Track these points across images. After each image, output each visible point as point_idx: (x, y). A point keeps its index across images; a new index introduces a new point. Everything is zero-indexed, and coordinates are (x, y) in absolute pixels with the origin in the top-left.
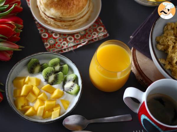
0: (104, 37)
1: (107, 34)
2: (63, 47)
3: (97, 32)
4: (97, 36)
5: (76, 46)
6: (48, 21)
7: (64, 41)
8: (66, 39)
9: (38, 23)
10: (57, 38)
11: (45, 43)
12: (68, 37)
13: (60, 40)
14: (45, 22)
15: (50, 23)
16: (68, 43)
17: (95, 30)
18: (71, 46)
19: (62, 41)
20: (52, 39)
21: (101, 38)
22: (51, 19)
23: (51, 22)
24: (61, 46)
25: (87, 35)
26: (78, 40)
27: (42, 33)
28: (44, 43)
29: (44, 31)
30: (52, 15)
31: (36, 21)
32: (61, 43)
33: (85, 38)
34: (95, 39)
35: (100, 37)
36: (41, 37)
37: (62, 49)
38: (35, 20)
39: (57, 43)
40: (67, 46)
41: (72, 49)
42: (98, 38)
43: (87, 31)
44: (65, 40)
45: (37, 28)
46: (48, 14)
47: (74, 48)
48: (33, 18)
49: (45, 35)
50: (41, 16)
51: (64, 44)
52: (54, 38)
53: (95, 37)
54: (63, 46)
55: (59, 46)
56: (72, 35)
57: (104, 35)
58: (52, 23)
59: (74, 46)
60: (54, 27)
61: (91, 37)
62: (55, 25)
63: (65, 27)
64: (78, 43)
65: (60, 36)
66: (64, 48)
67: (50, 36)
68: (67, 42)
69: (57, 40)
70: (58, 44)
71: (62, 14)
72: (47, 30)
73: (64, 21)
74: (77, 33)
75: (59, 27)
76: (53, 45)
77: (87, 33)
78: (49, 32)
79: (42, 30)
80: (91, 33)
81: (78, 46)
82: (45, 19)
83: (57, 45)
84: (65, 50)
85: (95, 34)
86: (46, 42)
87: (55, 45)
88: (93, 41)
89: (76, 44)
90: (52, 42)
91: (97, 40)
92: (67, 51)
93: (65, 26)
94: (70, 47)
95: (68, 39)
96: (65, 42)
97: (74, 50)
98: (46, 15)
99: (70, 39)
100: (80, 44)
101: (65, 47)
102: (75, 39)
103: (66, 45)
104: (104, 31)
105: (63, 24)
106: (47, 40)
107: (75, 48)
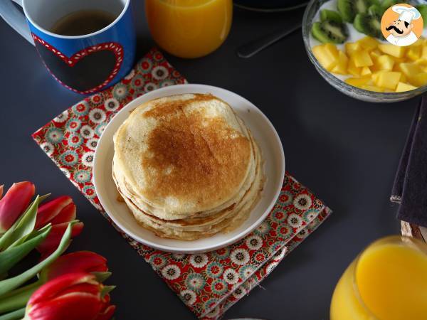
0: (321, 219)
1: (324, 211)
2: (230, 286)
3: (299, 212)
4: (304, 224)
5: (262, 270)
6: (165, 230)
7: (225, 269)
8: (228, 260)
9: (140, 244)
10: (204, 268)
11: (183, 293)
12: (230, 253)
13: (214, 270)
14: (158, 234)
15: (173, 234)
16: (240, 270)
17: (291, 209)
18: (250, 275)
19: (221, 270)
20: (194, 273)
21: (314, 226)
22: (174, 225)
23: (172, 230)
24: (225, 286)
25: (277, 230)
26: (262, 253)
27: (162, 269)
28: (179, 293)
29: (164, 262)
30: (175, 213)
31: (133, 240)
32: (221, 277)
33: (276, 240)
34: (302, 233)
35: (312, 222)
36: (164, 280)
37: (232, 291)
38: (130, 239)
39: (210, 281)
40: (240, 280)
41: (256, 282)
42: (307, 227)
43: (273, 220)
44: (228, 264)
45: (142, 259)
46: (162, 215)
47: (260, 278)
48: (121, 233)
49: (171, 272)
50: (140, 224)
51: (231, 277)
52: (198, 270)
53: (299, 227)
54: (231, 282)
55: (219, 286)
56: (240, 243)
57: (319, 216)
58: (177, 233)
59: (257, 273)
60: (185, 240)
61: (290, 232)
62: (188, 235)
63: (216, 230)
64: (265, 260)
65: (210, 260)
66: (234, 288)
67: (186, 269)
68: (236, 268)
69: (208, 273)
70: (213, 282)
71: (200, 201)
72: (169, 255)
73: (209, 218)
74: (250, 235)
75: (198, 236)
76: (203, 293)
77: (275, 225)
78: (179, 257)
79: (157, 261)
80: (286, 221)
81: (269, 270)
82: (156, 226)
83: (212, 286)
84: (238, 291)
85: (295, 221)
86: (184, 289)
87: (208, 289)
88: (299, 240)
89: (261, 265)
90: (196, 282)
91: (307, 234)
92: (244, 292)
93: (214, 227)
94: (249, 280)
95: (233, 259)
96: (230, 271)
97: (261, 284)
98: (157, 218)
99: (240, 257)
100: (271, 261)
101: (236, 284)
102: (252, 253)
103: (237, 276)
104: (314, 206)
105: (209, 225)
106: (182, 284)
107: (263, 278)
